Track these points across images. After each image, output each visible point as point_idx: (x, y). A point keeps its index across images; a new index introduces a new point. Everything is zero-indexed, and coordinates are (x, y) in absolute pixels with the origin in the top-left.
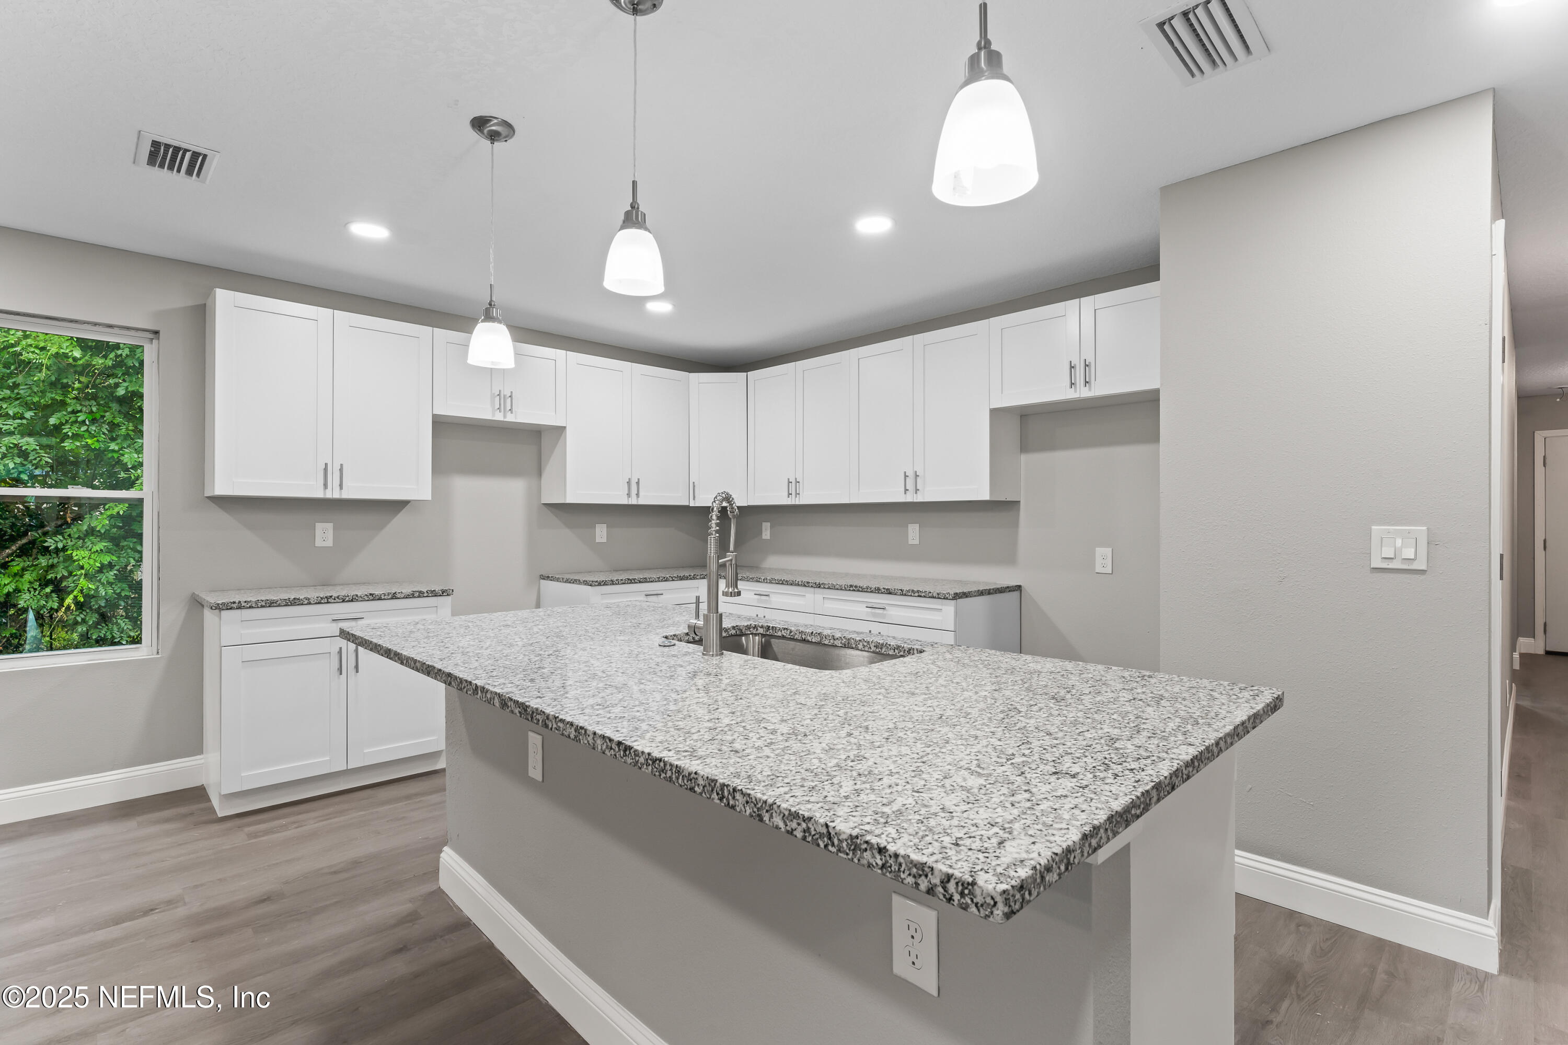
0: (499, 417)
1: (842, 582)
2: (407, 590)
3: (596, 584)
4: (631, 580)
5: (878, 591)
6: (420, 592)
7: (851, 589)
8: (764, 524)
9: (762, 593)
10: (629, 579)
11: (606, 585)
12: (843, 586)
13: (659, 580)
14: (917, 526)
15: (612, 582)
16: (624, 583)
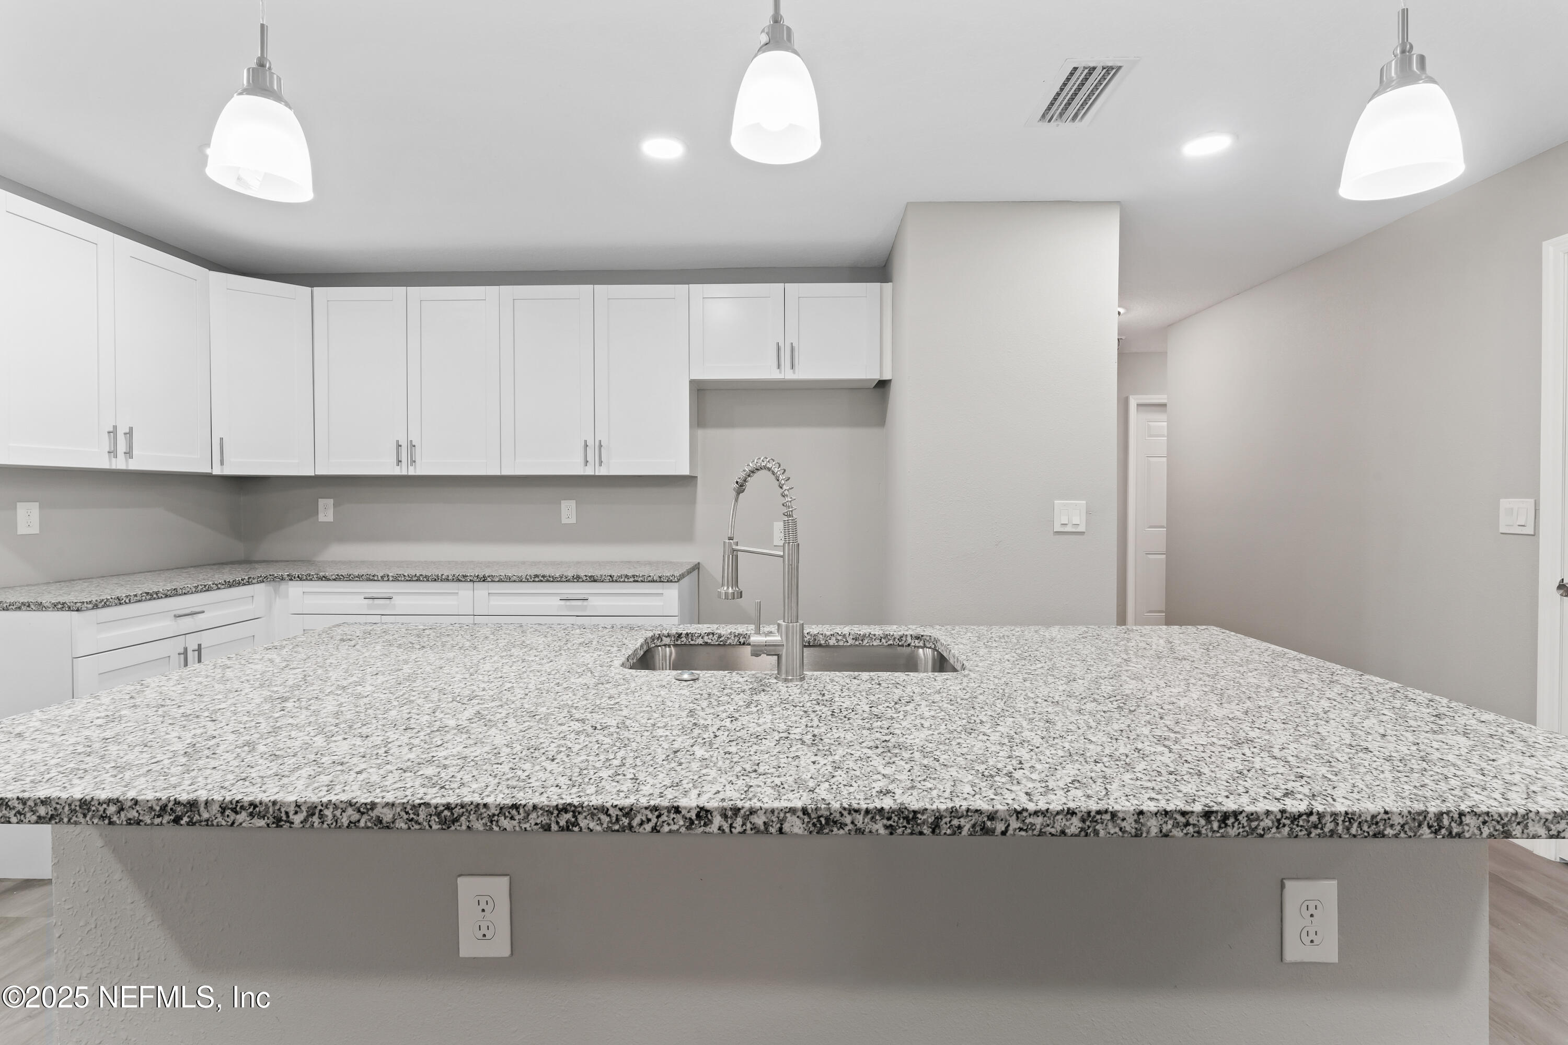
1: (522, 572)
4: (151, 595)
5: (577, 579)
7: (537, 579)
8: (322, 502)
9: (375, 596)
10: (147, 593)
11: (109, 606)
12: (524, 577)
13: (197, 590)
14: (573, 503)
15: (119, 602)
16: (140, 601)
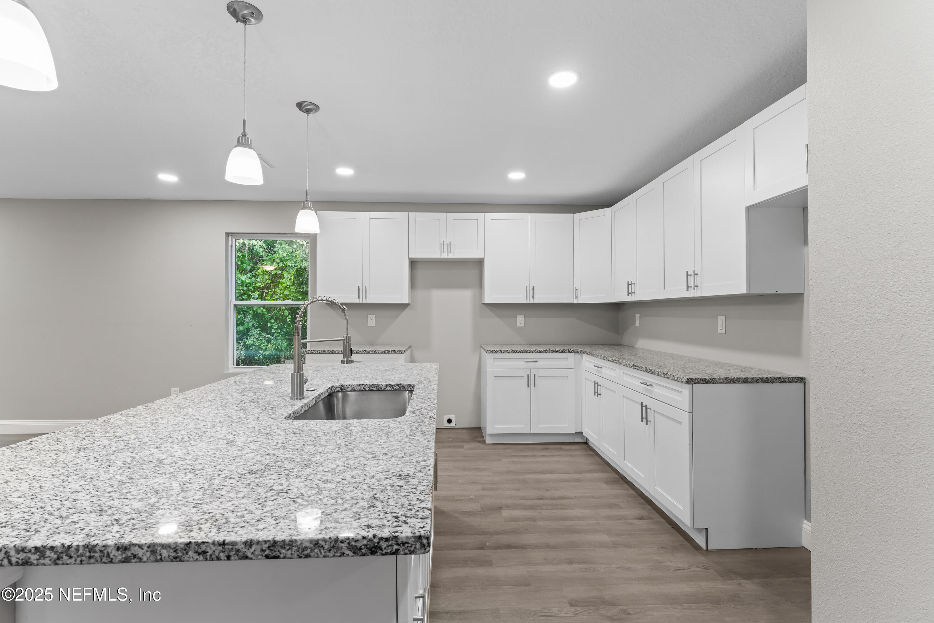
0: (444, 256)
2: (382, 350)
3: (490, 352)
4: (514, 351)
5: (646, 370)
6: (388, 351)
7: (634, 367)
8: (636, 315)
10: (512, 350)
11: (497, 353)
13: (535, 352)
14: (724, 318)
15: (501, 352)
16: (509, 353)
